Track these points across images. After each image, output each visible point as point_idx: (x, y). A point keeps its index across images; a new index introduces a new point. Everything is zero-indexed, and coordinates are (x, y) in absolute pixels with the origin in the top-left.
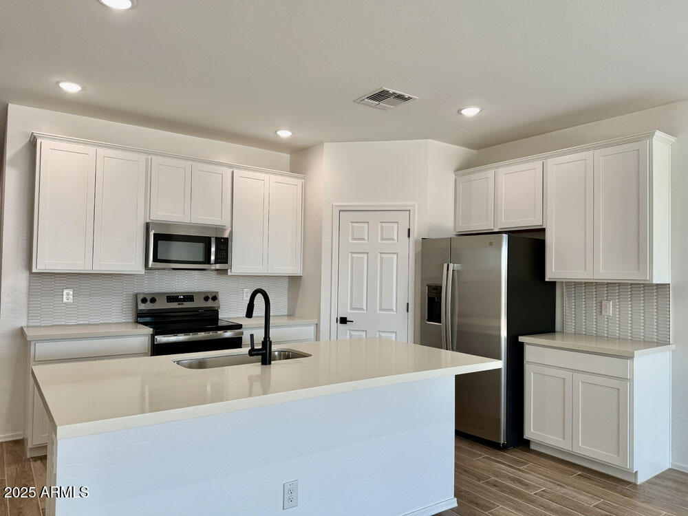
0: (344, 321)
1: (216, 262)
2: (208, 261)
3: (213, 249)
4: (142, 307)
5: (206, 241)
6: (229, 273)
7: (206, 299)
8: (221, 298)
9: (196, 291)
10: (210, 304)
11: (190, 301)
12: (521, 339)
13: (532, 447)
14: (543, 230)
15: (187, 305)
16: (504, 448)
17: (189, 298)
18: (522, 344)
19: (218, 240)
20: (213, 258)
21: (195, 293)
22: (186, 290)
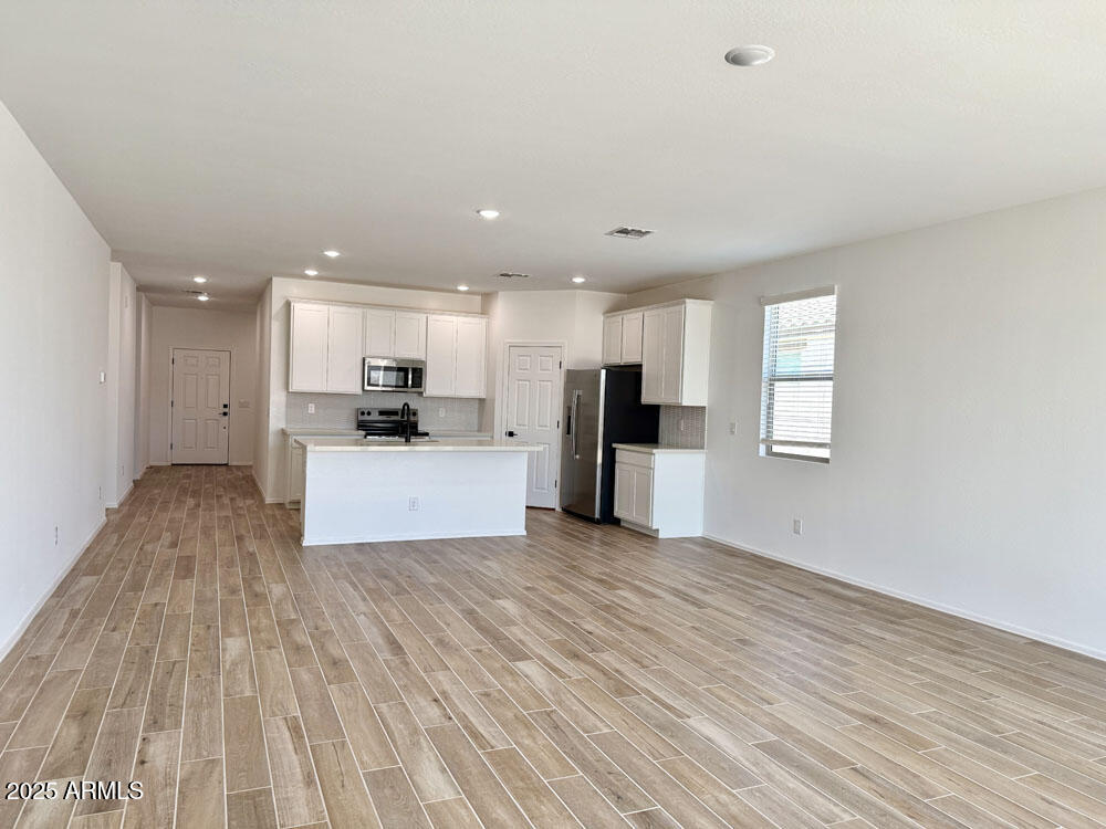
0: (511, 434)
1: (412, 387)
2: (406, 385)
3: (410, 376)
4: (361, 418)
5: (405, 370)
6: (424, 395)
8: (419, 414)
10: (411, 418)
11: (396, 415)
12: (614, 445)
13: (622, 524)
14: (641, 366)
16: (598, 522)
17: (395, 412)
18: (615, 449)
19: (414, 370)
20: (410, 382)
22: (391, 407)
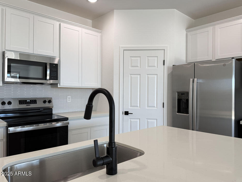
0: (127, 113)
1: (50, 79)
2: (46, 79)
4: (2, 108)
5: (44, 66)
6: (59, 86)
7: (45, 102)
8: (53, 101)
9: (38, 97)
10: (47, 105)
11: (35, 103)
15: (32, 106)
17: (34, 101)
19: (51, 66)
20: (48, 77)
21: (37, 98)
22: (32, 97)
